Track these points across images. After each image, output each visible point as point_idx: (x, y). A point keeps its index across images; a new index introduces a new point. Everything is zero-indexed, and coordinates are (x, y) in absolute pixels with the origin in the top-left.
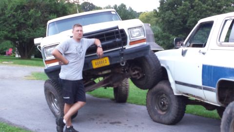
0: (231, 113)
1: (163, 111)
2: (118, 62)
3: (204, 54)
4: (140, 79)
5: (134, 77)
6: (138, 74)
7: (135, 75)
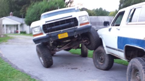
0: (132, 66)
1: (102, 62)
2: (73, 35)
3: (119, 30)
4: (88, 45)
5: (85, 43)
6: (87, 42)
7: (85, 42)
